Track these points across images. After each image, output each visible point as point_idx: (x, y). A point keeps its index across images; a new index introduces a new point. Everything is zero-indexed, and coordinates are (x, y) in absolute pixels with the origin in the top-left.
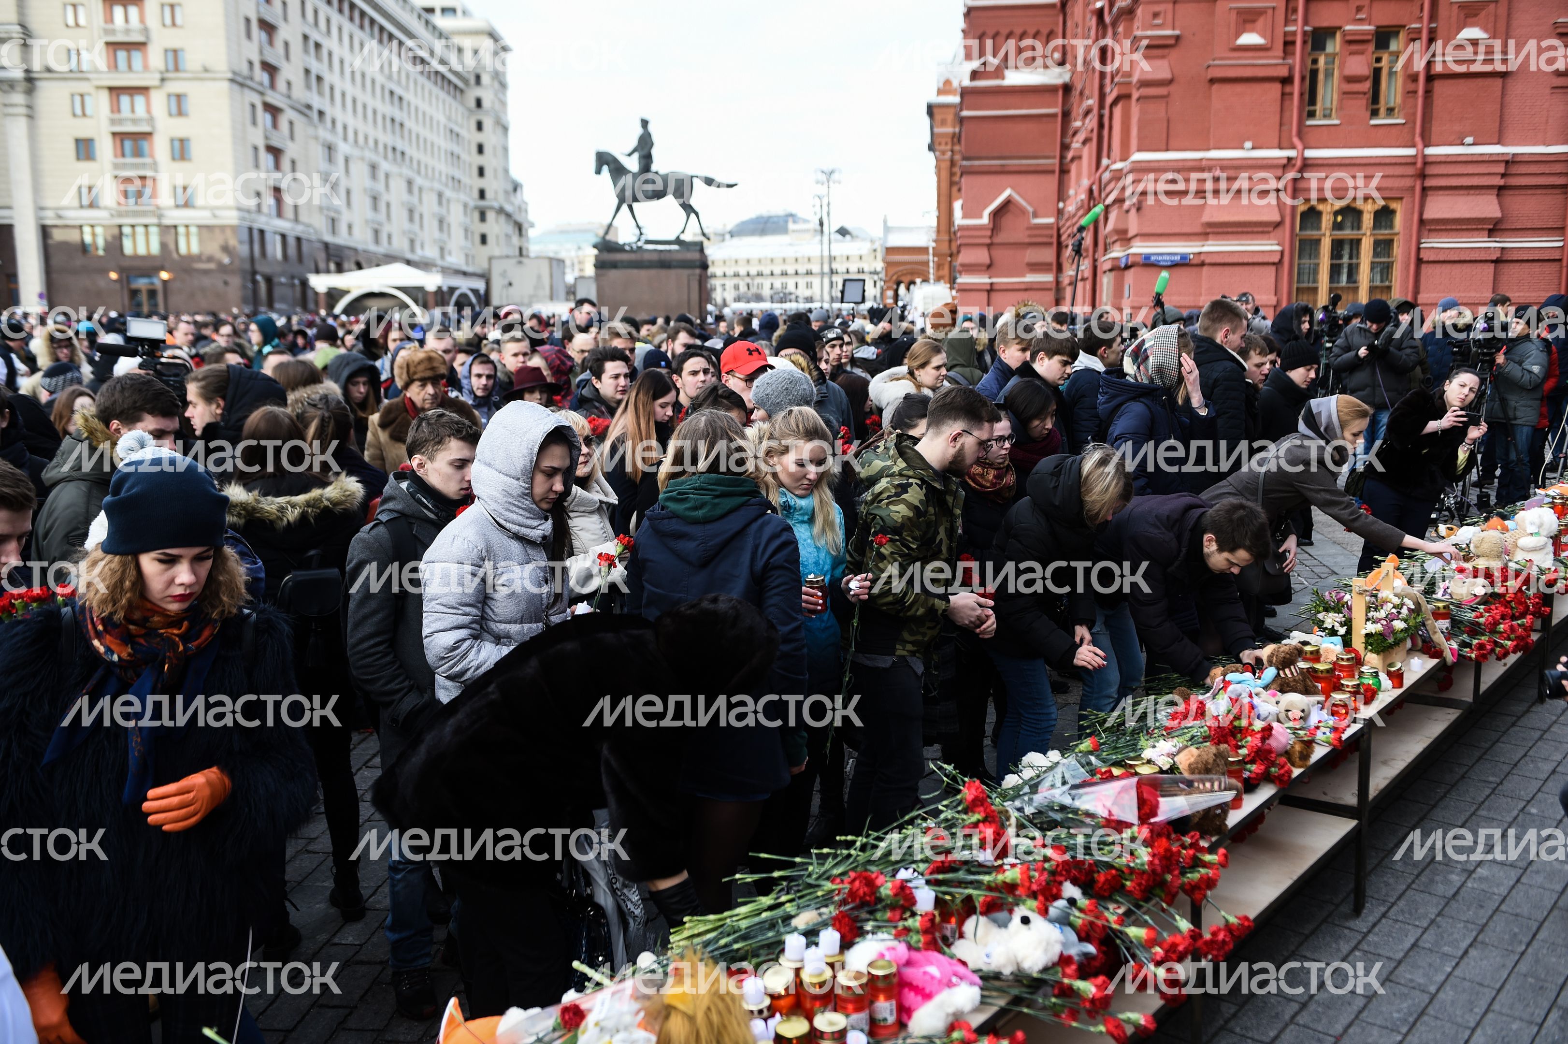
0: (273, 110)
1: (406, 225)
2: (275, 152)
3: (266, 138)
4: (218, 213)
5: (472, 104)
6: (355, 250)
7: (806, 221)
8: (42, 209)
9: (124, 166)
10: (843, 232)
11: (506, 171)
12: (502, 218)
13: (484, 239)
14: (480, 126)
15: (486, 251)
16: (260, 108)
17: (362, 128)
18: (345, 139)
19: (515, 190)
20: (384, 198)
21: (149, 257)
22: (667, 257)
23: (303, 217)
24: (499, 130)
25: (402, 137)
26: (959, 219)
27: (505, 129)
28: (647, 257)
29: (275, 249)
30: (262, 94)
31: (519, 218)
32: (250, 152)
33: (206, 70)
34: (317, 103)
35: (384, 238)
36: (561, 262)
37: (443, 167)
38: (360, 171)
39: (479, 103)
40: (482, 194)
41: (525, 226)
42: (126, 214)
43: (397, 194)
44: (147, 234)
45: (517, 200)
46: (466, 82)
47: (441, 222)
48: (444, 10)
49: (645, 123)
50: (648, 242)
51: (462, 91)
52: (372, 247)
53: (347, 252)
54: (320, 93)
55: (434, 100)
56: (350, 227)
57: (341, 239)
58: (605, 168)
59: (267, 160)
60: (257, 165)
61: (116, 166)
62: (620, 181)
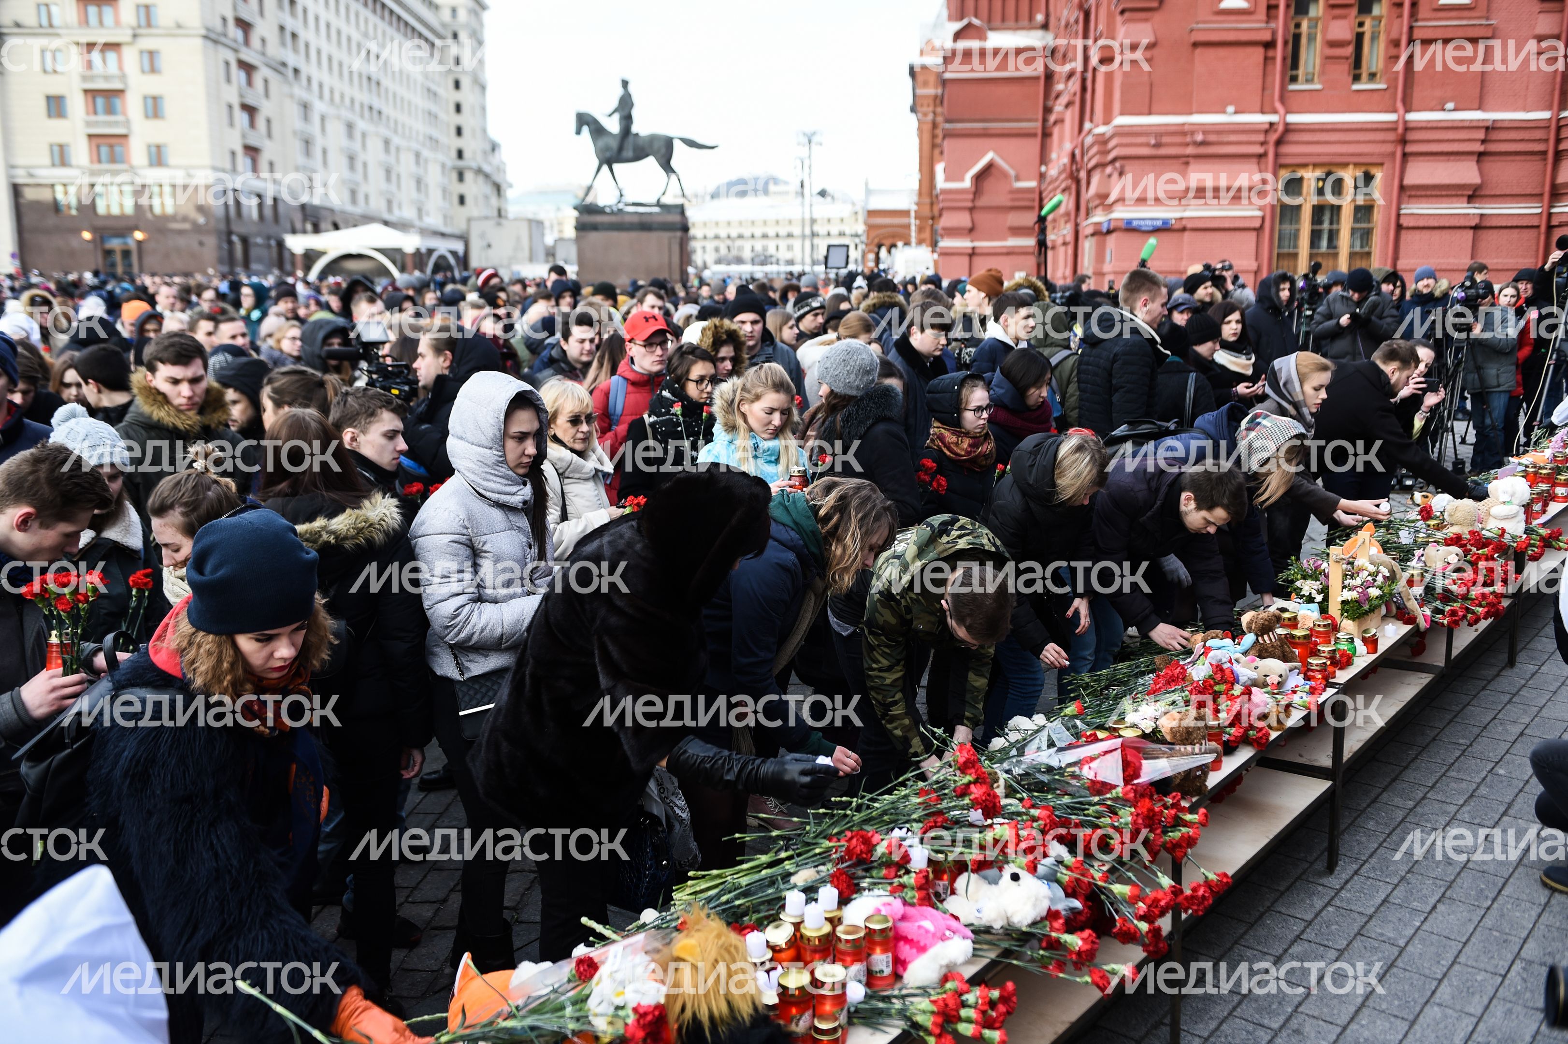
0: (247, 68)
1: (383, 185)
2: (250, 110)
3: (241, 96)
4: (192, 172)
6: (332, 211)
7: (786, 183)
8: (13, 167)
9: (96, 124)
10: (823, 193)
11: (484, 131)
12: (481, 179)
13: (462, 200)
14: (457, 85)
15: (464, 212)
16: (234, 65)
17: (338, 86)
18: (321, 97)
19: (493, 150)
20: (361, 157)
21: (123, 217)
22: (648, 219)
24: (477, 89)
25: (379, 95)
26: (941, 182)
27: (483, 88)
28: (628, 219)
29: (251, 209)
30: (236, 51)
31: (498, 178)
32: (225, 110)
33: (179, 26)
34: (292, 60)
35: (361, 198)
36: (540, 223)
37: (420, 126)
38: (336, 129)
40: (460, 154)
41: (504, 186)
42: (101, 173)
43: (373, 154)
45: (495, 159)
46: (444, 39)
47: (419, 182)
49: (625, 84)
50: (627, 205)
52: (349, 208)
53: (324, 213)
54: (295, 50)
58: (585, 130)
59: (242, 118)
60: (232, 124)
61: (88, 124)
62: (601, 142)
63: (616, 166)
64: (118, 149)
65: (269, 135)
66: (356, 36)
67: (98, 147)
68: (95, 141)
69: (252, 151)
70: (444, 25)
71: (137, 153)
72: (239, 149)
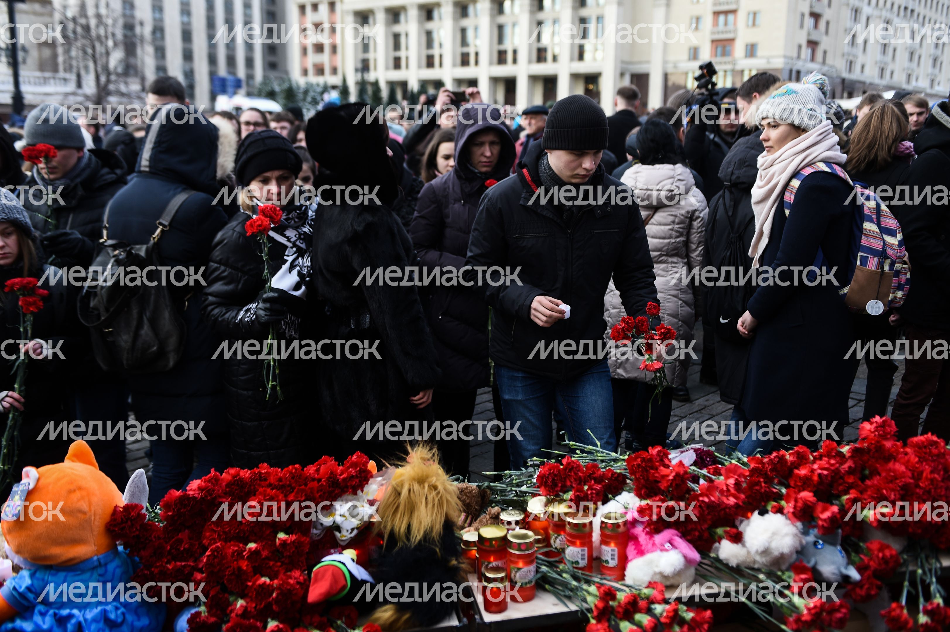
1: (906, 64)
2: (816, 16)
3: (811, 7)
4: (771, 60)
6: (864, 83)
8: (667, 62)
9: (718, 33)
20: (892, 44)
23: (829, 61)
32: (799, 17)
35: (887, 74)
44: (725, 76)
47: (935, 60)
52: (877, 81)
53: (857, 85)
56: (863, 67)
57: (856, 75)
59: (809, 22)
60: (802, 26)
61: (713, 33)
64: (727, 48)
65: (827, 32)
67: (717, 48)
68: (715, 44)
69: (813, 44)
71: (739, 49)
72: (804, 43)
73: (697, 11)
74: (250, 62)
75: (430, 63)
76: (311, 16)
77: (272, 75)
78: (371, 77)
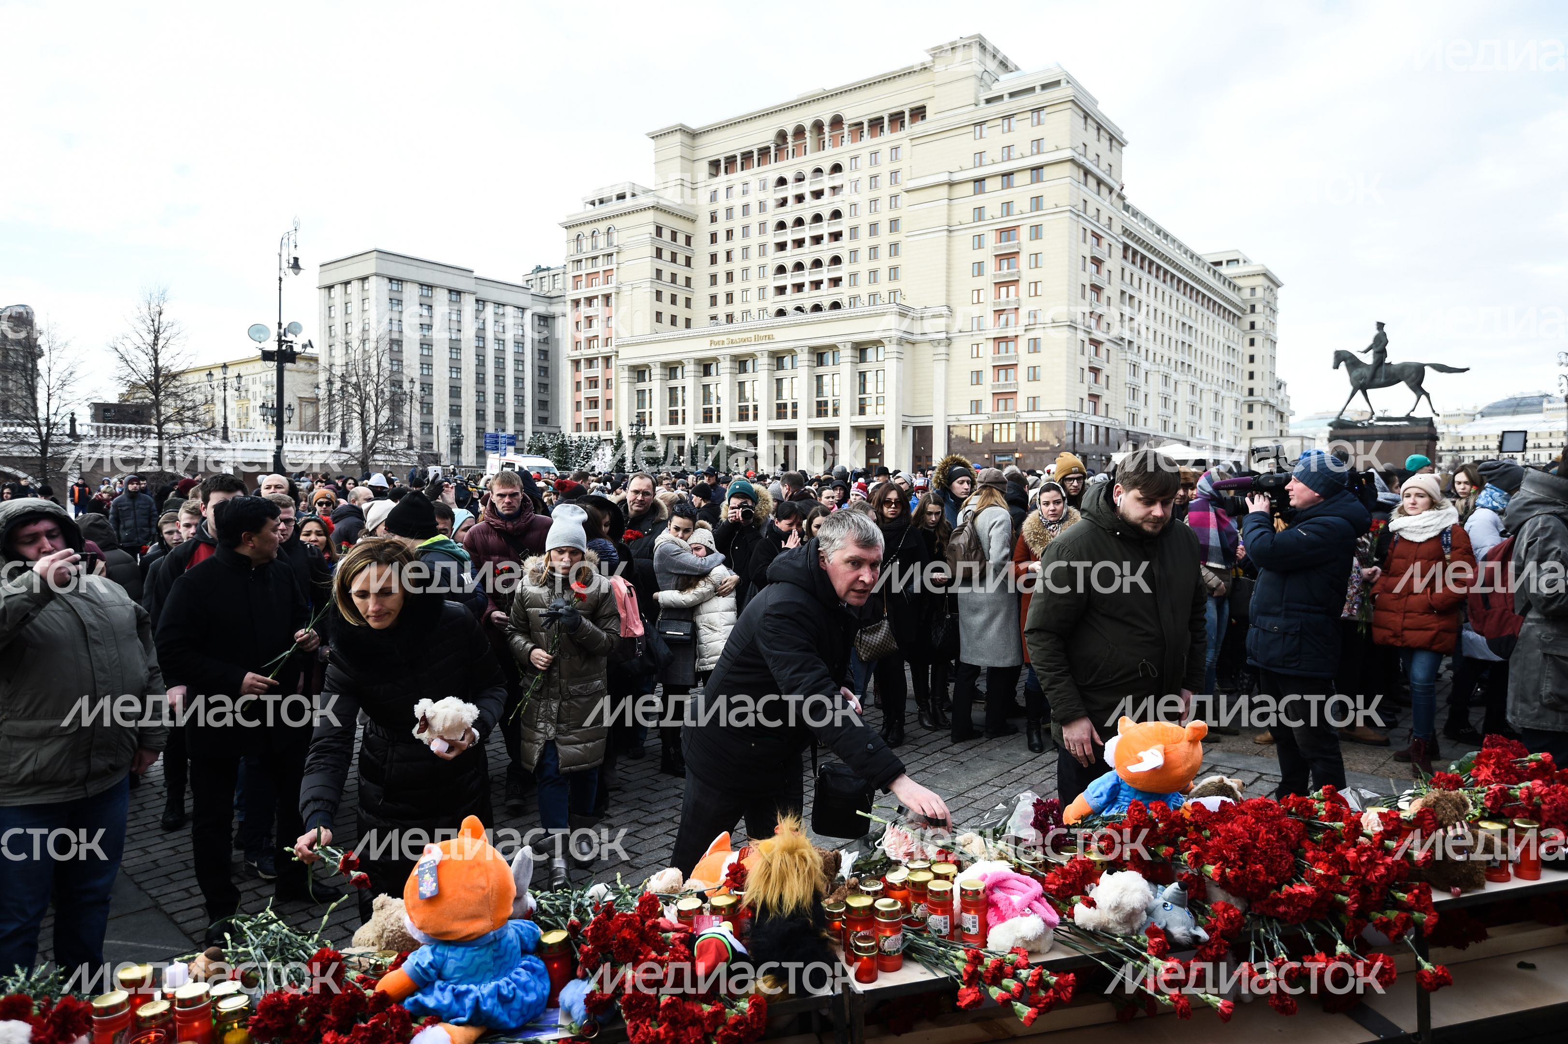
0: (1096, 343)
1: (1189, 417)
2: (1095, 371)
3: (1090, 362)
4: (1055, 413)
5: (1248, 327)
6: (1149, 435)
8: (949, 416)
9: (1000, 386)
11: (1273, 374)
12: (1267, 409)
13: (1250, 425)
14: (1252, 342)
15: (1251, 433)
16: (1087, 342)
17: (1159, 350)
18: (1147, 359)
19: (1280, 388)
20: (1173, 398)
21: (1009, 443)
22: (1397, 431)
23: (1112, 414)
24: (1269, 344)
25: (1189, 355)
27: (1274, 343)
28: (1377, 431)
29: (1090, 437)
30: (1089, 333)
31: (1282, 408)
32: (1078, 372)
33: (1053, 322)
34: (1128, 336)
37: (1220, 374)
38: (1156, 381)
39: (1252, 326)
40: (1251, 392)
41: (1286, 414)
42: (998, 417)
43: (1183, 395)
44: (1009, 429)
45: (1281, 394)
46: (1243, 311)
47: (1216, 413)
48: (1228, 262)
49: (1381, 326)
50: (1380, 419)
51: (1239, 318)
52: (1162, 435)
53: (1142, 437)
54: (1131, 329)
55: (1216, 326)
56: (1146, 420)
57: (1139, 428)
58: (1343, 364)
59: (1089, 376)
60: (1082, 381)
61: (993, 387)
62: (1356, 373)
63: (1368, 391)
64: (1010, 402)
65: (1107, 387)
66: (1175, 315)
67: (998, 401)
68: (997, 397)
69: (1095, 398)
70: (1244, 301)
71: (1021, 403)
72: (1086, 398)
73: (977, 365)
74: (519, 418)
75: (707, 417)
76: (585, 372)
77: (545, 429)
78: (648, 431)
